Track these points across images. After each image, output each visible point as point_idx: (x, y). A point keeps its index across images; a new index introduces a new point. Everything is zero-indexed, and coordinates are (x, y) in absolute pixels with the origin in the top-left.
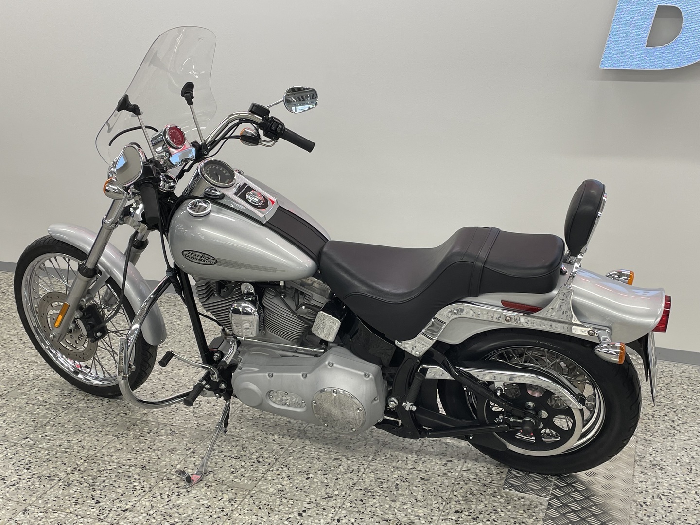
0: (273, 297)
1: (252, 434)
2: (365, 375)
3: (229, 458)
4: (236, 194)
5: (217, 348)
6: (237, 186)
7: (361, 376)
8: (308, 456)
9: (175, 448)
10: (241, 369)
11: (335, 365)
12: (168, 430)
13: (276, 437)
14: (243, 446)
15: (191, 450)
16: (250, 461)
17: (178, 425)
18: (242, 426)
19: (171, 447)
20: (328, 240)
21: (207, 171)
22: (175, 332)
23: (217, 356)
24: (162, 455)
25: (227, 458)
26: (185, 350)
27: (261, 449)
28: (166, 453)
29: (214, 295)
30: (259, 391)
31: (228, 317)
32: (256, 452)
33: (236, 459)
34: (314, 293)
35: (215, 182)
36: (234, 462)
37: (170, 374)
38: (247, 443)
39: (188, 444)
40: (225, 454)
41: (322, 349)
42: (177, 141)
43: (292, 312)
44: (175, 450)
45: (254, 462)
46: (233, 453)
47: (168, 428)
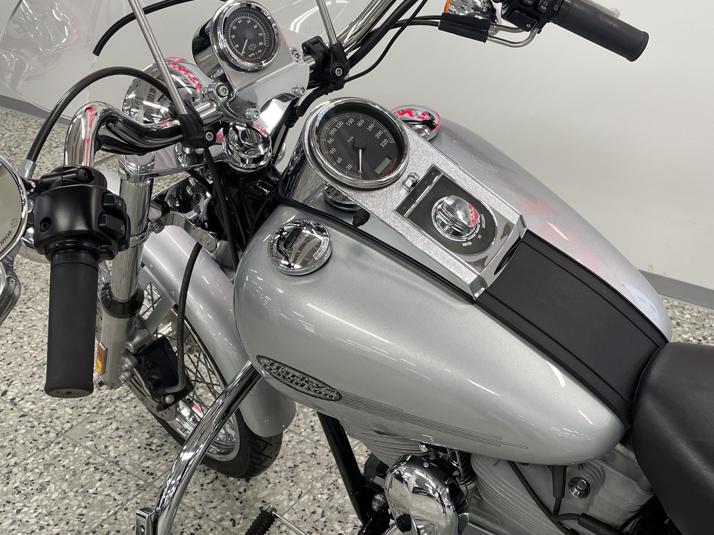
4: (401, 210)
6: (409, 183)
20: (666, 341)
21: (329, 136)
34: (607, 468)
35: (346, 179)
42: (253, 47)
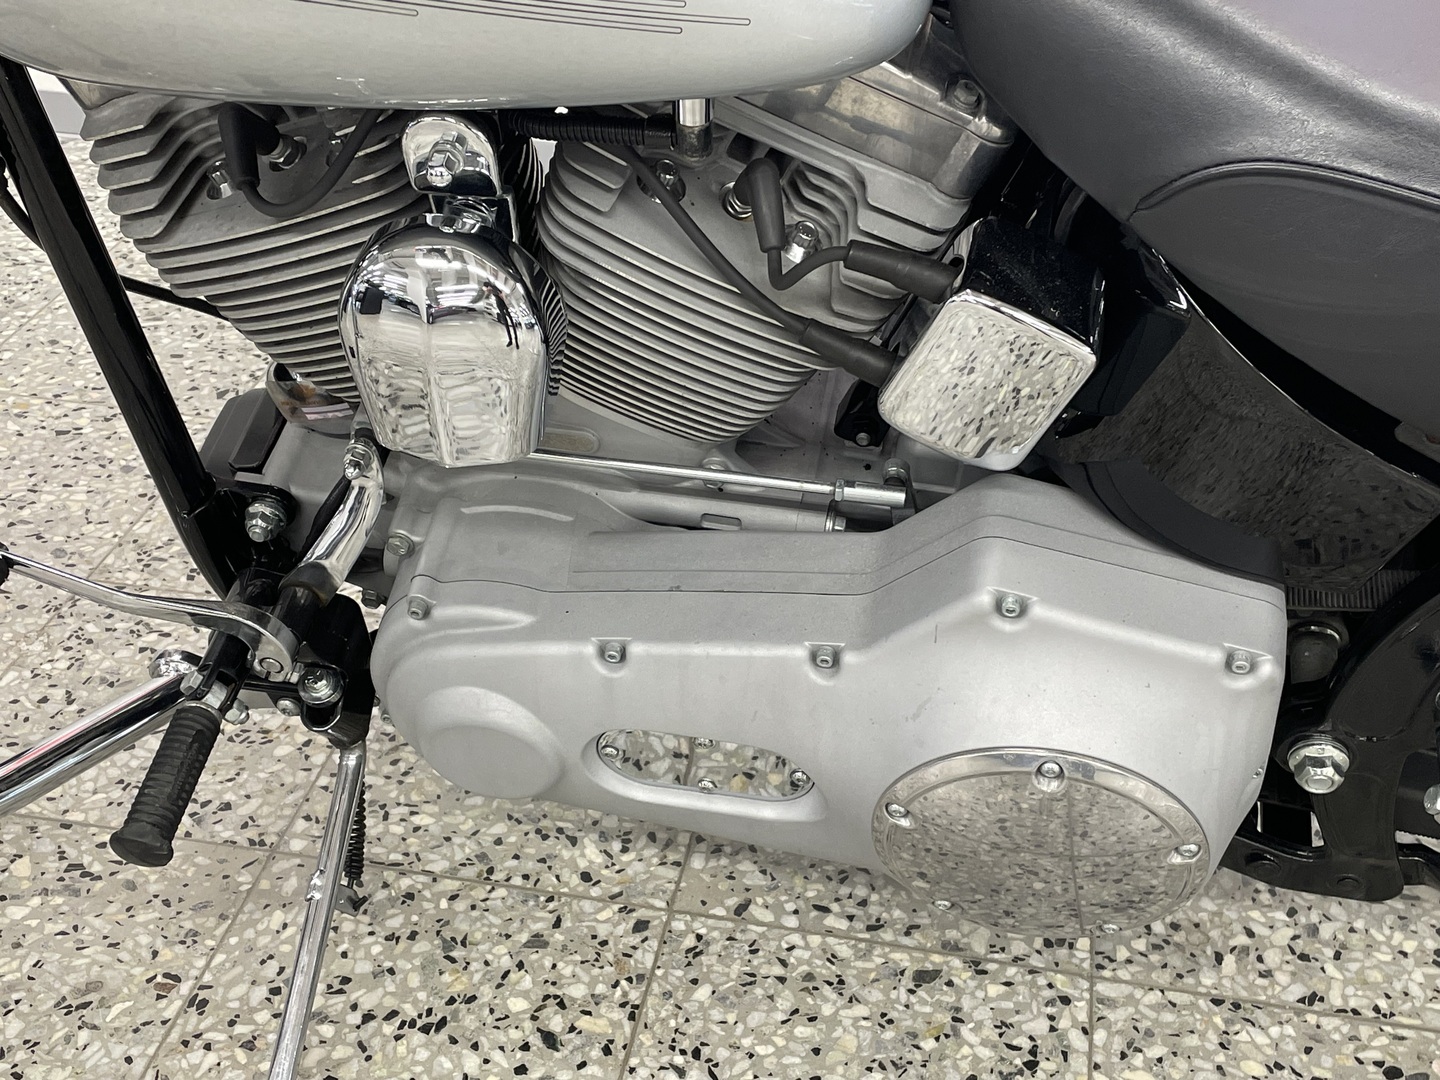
0: (613, 198)
1: (471, 849)
2: (1229, 664)
3: (389, 1029)
5: (258, 470)
7: (1200, 668)
8: (778, 970)
9: (94, 986)
10: (427, 614)
11: (1038, 611)
12: (45, 856)
13: (590, 853)
14: (447, 934)
15: (185, 988)
16: (501, 1037)
17: (93, 817)
18: (415, 798)
19: (72, 979)
22: (26, 298)
23: (264, 517)
24: (31, 1045)
25: (378, 1032)
26: (79, 384)
27: (538, 942)
28: (52, 1028)
29: (215, 194)
30: (548, 732)
31: (336, 333)
32: (520, 966)
33: (426, 1029)
34: (865, 165)
36: (423, 1055)
37: (25, 513)
38: (461, 905)
39: (159, 944)
40: (367, 1002)
41: (890, 483)
43: (748, 293)
44: (93, 997)
45: (526, 1047)
46: (405, 992)
47: (47, 847)
